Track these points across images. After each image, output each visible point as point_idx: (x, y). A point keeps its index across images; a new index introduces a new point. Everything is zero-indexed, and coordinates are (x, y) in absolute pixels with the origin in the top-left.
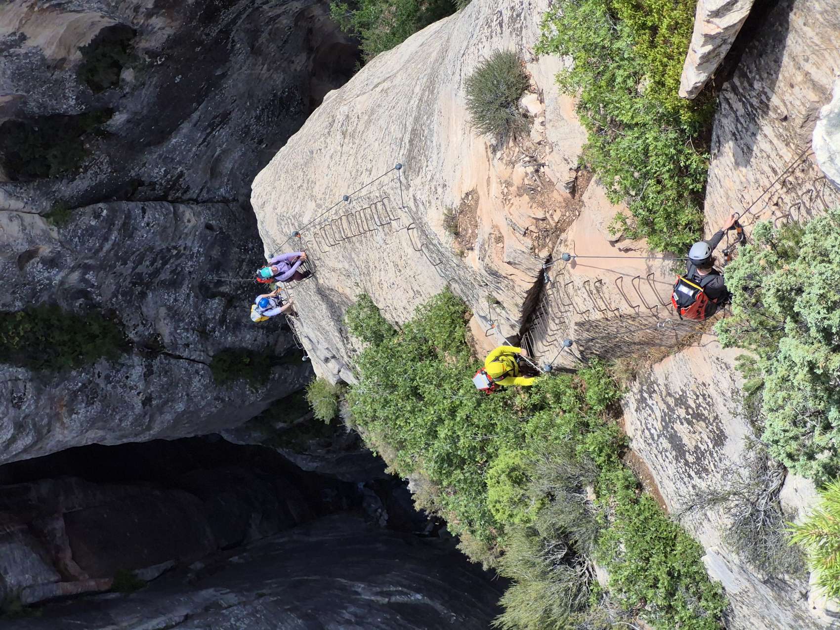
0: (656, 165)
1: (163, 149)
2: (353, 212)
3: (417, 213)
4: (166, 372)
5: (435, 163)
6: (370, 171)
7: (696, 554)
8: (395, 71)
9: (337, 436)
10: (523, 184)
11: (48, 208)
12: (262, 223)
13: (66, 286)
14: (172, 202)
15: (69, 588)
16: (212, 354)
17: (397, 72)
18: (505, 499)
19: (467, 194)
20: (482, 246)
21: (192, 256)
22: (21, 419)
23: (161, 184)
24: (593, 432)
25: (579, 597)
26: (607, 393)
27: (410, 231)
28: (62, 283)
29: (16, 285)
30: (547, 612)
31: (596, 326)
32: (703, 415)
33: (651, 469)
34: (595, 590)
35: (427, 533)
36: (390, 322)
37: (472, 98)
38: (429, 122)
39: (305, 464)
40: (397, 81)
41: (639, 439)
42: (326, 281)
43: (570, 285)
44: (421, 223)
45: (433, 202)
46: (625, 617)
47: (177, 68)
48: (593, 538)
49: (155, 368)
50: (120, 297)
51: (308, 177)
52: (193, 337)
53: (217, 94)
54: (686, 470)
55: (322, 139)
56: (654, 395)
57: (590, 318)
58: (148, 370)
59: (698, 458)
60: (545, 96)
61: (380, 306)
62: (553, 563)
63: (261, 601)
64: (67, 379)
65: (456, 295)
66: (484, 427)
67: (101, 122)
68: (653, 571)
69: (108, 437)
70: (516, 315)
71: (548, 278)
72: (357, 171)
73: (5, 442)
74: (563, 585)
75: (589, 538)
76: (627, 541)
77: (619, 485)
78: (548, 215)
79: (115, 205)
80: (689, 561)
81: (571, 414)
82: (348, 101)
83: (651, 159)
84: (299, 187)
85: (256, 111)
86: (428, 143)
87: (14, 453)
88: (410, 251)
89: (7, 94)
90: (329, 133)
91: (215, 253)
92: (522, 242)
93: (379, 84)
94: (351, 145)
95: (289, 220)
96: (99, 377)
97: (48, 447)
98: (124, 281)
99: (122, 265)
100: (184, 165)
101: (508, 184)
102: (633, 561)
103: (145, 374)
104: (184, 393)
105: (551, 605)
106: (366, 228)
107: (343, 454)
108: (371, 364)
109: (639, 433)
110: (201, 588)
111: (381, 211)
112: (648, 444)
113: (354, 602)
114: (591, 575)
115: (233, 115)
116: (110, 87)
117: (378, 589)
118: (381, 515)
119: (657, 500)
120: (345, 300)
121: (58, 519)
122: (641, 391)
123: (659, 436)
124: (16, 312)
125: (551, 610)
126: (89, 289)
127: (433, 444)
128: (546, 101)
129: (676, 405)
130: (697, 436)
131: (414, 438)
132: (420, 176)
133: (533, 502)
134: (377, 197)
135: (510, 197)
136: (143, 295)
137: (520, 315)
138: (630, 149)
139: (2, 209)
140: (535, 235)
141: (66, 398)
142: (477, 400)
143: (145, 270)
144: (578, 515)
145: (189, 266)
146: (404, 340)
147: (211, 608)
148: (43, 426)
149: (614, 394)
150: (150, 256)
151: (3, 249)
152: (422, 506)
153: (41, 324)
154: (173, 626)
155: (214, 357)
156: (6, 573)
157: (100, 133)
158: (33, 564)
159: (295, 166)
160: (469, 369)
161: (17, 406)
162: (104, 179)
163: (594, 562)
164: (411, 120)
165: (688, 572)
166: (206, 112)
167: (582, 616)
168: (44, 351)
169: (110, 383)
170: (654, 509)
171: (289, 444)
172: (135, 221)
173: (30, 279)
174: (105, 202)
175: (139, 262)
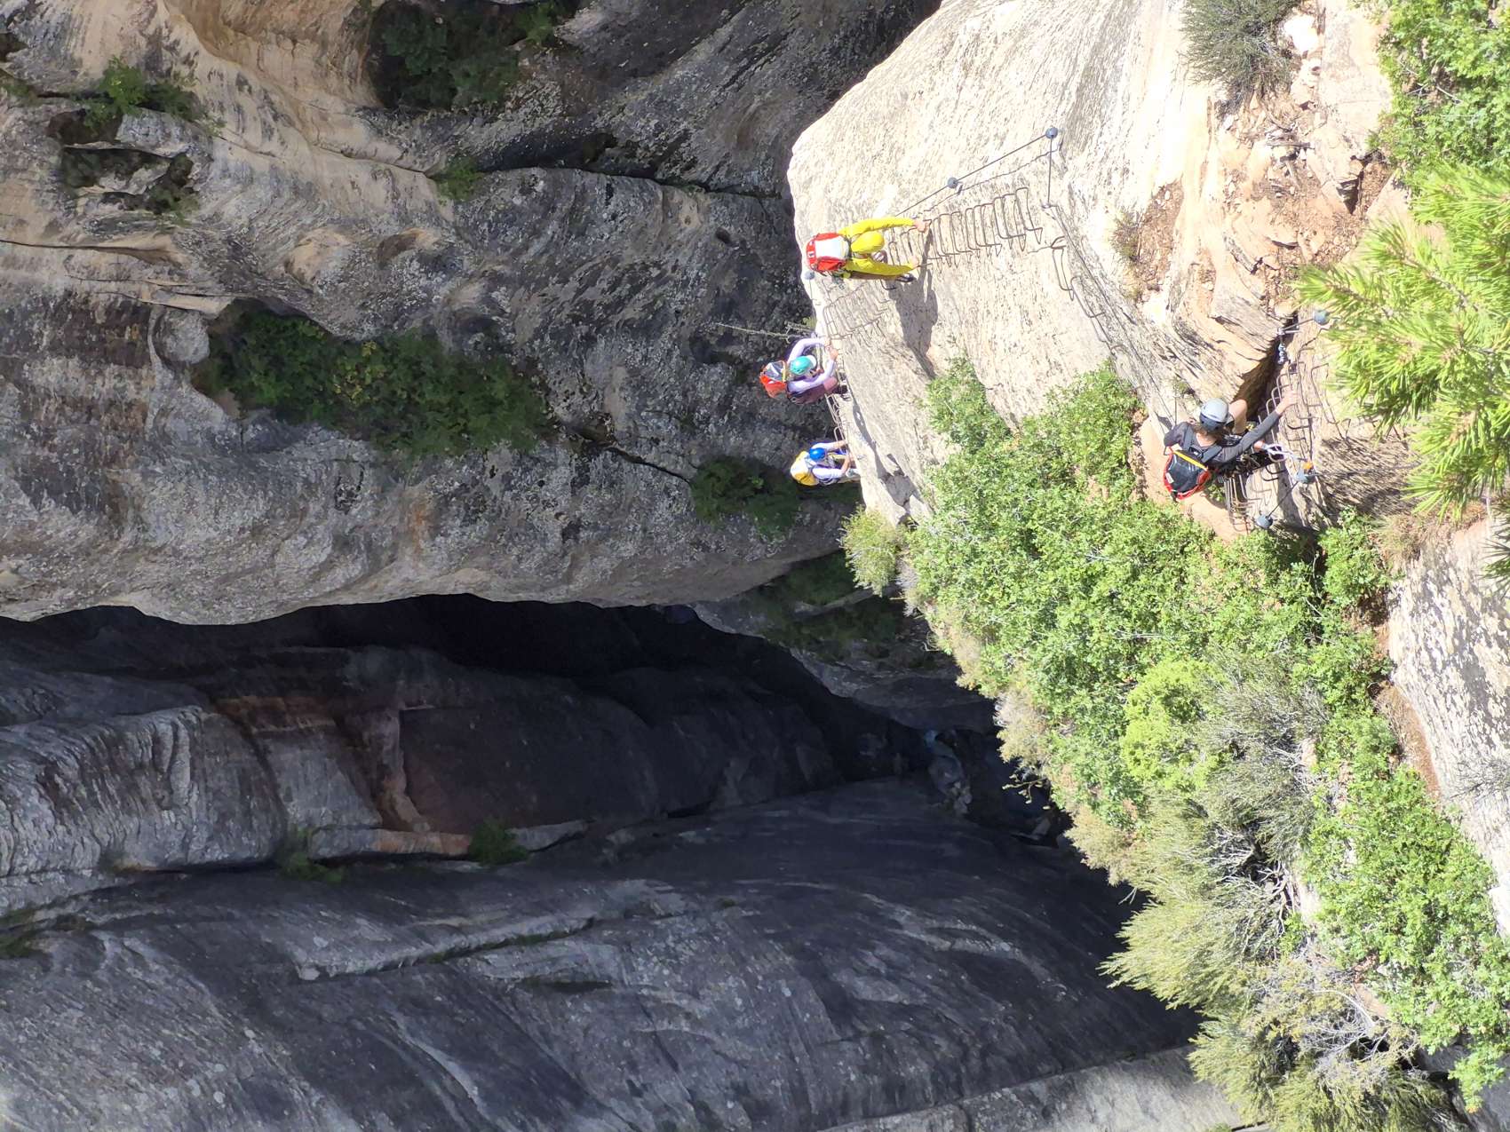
1: (656, 85)
2: (963, 210)
3: (1071, 219)
4: (612, 484)
5: (1115, 130)
6: (1003, 139)
7: (1480, 883)
9: (900, 640)
10: (1264, 178)
11: (442, 167)
12: (802, 213)
13: (456, 307)
14: (662, 183)
15: (392, 841)
16: (697, 462)
18: (1154, 743)
19: (1162, 188)
20: (1176, 284)
21: (685, 284)
22: (347, 531)
23: (647, 148)
24: (1328, 644)
25: (1263, 938)
26: (1364, 577)
27: (1058, 252)
28: (449, 301)
29: (369, 294)
30: (1203, 954)
31: (1359, 449)
33: (1424, 724)
34: (1293, 928)
35: (1035, 837)
36: (1002, 414)
37: (1195, 11)
38: (1116, 55)
39: (837, 683)
41: (1410, 666)
43: (1323, 369)
44: (1076, 237)
45: (1100, 197)
46: (1340, 985)
48: (1300, 834)
49: (593, 475)
50: (547, 339)
51: (893, 141)
52: (667, 428)
54: (1484, 730)
55: (927, 75)
56: (1447, 588)
57: (1349, 434)
58: (580, 475)
60: (1328, 22)
61: (988, 383)
62: (1226, 871)
63: (725, 914)
64: (436, 472)
65: (1121, 375)
66: (1139, 617)
67: (555, 22)
68: (1401, 905)
69: (492, 584)
71: (1285, 354)
72: (980, 137)
73: (314, 567)
74: (1238, 913)
75: (1296, 834)
76: (1360, 842)
77: (1361, 742)
78: (1300, 240)
79: (561, 174)
80: (1469, 891)
81: (1294, 607)
83: (1496, 145)
84: (874, 157)
85: (832, 38)
86: (1110, 93)
87: (328, 589)
88: (1052, 288)
90: (940, 64)
91: (727, 284)
92: (1248, 284)
94: (975, 90)
95: (849, 214)
96: (493, 475)
97: (388, 588)
99: (558, 282)
100: (691, 119)
101: (1238, 177)
102: (1366, 881)
103: (573, 481)
104: (639, 526)
105: (1211, 944)
106: (981, 240)
107: (906, 674)
108: (956, 480)
109: (1412, 655)
110: (624, 875)
111: (1011, 213)
112: (1424, 677)
113: (887, 939)
114: (1289, 903)
115: (792, 40)
117: (935, 924)
118: (959, 794)
119: (1425, 777)
121: (389, 719)
122: (1425, 579)
123: (1445, 665)
124: (364, 341)
125: (1210, 953)
126: (494, 318)
127: (1046, 638)
128: (1328, 30)
129: (1483, 610)
131: (1014, 623)
132: (1086, 152)
133: (1202, 757)
134: (1007, 186)
135: (1237, 201)
136: (589, 340)
138: (1462, 123)
139: (362, 156)
140: (1273, 273)
141: (430, 506)
142: (1133, 566)
143: (599, 298)
144: (1279, 789)
145: (677, 300)
146: (1021, 448)
147: (635, 913)
148: (384, 549)
149: (1376, 579)
150: (609, 274)
151: (354, 227)
152: (1015, 752)
153: (403, 368)
154: (564, 935)
155: (700, 468)
156: (289, 798)
157: (550, 41)
158: (337, 789)
159: (874, 118)
160: (1126, 511)
161: (343, 508)
162: (547, 126)
163: (1299, 878)
164: (1088, 50)
165: (1462, 912)
166: (742, 28)
167: (1263, 971)
168: (403, 417)
169: (510, 489)
170: (1417, 794)
171: (814, 643)
172: (592, 208)
173: (396, 286)
174: (543, 167)
175: (590, 281)
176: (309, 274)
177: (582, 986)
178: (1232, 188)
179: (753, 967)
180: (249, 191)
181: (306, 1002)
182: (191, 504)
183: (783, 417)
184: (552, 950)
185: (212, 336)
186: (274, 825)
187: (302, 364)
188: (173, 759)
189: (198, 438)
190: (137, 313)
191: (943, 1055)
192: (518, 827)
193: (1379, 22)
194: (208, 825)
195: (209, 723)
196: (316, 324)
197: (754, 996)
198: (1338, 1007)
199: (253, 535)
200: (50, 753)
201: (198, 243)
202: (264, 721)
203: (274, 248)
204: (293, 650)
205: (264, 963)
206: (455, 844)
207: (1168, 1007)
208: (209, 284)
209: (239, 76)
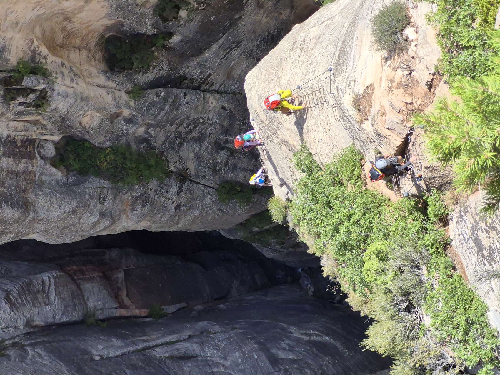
0: (480, 72)
1: (199, 59)
2: (302, 96)
3: (338, 97)
4: (190, 192)
5: (351, 68)
6: (314, 72)
7: (483, 311)
8: (335, 14)
9: (289, 239)
10: (401, 81)
11: (130, 89)
12: (250, 99)
13: (136, 135)
14: (203, 91)
15: (123, 312)
16: (218, 183)
17: (337, 15)
18: (373, 269)
19: (367, 86)
20: (373, 118)
21: (212, 124)
22: (104, 211)
23: (197, 80)
24: (429, 234)
25: (413, 332)
26: (440, 211)
27: (334, 108)
28: (134, 133)
29: (107, 132)
30: (393, 339)
31: (436, 169)
32: (496, 227)
33: (462, 259)
34: (422, 328)
35: (335, 302)
36: (318, 163)
37: (375, 28)
38: (350, 43)
39: (268, 254)
40: (335, 20)
41: (457, 240)
42: (284, 136)
43: (423, 144)
44: (340, 103)
45: (347, 90)
46: (439, 346)
47: (213, 12)
49: (184, 189)
50: (167, 144)
51: (278, 74)
52: (208, 172)
53: (234, 29)
54: (482, 260)
55: (288, 52)
56: (468, 214)
57: (433, 165)
58: (180, 189)
59: (490, 253)
60: (419, 29)
61: (313, 153)
62: (399, 310)
63: (234, 332)
64: (132, 190)
65: (357, 148)
66: (367, 228)
67: (165, 40)
68: (457, 319)
69: (153, 226)
71: (411, 139)
72: (307, 72)
73: (93, 223)
74: (404, 324)
75: (422, 297)
76: (443, 299)
77: (442, 266)
78: (414, 101)
79: (169, 89)
80: (480, 314)
81: (417, 222)
82: (306, 30)
83: (476, 68)
84: (272, 80)
85: (257, 41)
86: (349, 55)
87: (98, 230)
88: (333, 121)
89: (112, 19)
90: (292, 49)
91: (226, 123)
92: (397, 117)
93: (325, 21)
94: (305, 56)
96: (151, 190)
97: (118, 229)
98: (170, 135)
99: (170, 125)
100: (211, 70)
101: (392, 81)
102: (446, 312)
103: (178, 191)
104: (200, 205)
105: (396, 335)
107: (291, 250)
108: (304, 186)
109: (457, 236)
110: (200, 321)
111: (318, 95)
112: (462, 243)
113: (288, 338)
114: (421, 320)
115: (244, 43)
116: (172, 20)
117: (304, 332)
118: (310, 289)
119: (464, 276)
120: (293, 148)
121: (120, 272)
122: (460, 211)
123: (468, 239)
124: (106, 148)
125: (395, 338)
126: (149, 138)
127: (336, 236)
128: (419, 32)
129: (480, 221)
130: (491, 240)
131: (326, 232)
132: (342, 75)
133: (390, 273)
134: (317, 87)
135: (392, 89)
136: (181, 144)
138: (465, 61)
139: (104, 87)
140: (405, 113)
141: (131, 201)
142: (364, 211)
143: (183, 130)
144: (416, 282)
145: (209, 130)
146: (325, 174)
147: (204, 332)
148: (116, 216)
149: (444, 212)
150: (186, 122)
151: (102, 110)
152: (328, 274)
153: (120, 156)
154: (181, 341)
155: (219, 185)
156: (88, 300)
157: (164, 46)
158: (104, 296)
159: (271, 67)
160: (361, 193)
161: (102, 203)
162: (164, 74)
163: (423, 312)
164: (341, 42)
165: (478, 321)
166: (227, 39)
167: (413, 343)
168: (120, 172)
169: (157, 194)
170: (461, 282)
171: (259, 241)
172: (180, 100)
173: (116, 129)
174: (163, 88)
175: (180, 125)
176: (87, 126)
177: (187, 357)
178: (390, 85)
179: (244, 348)
180: (67, 100)
181: (96, 367)
182: (52, 204)
183: (246, 167)
184: (177, 346)
185: (56, 148)
186: (84, 308)
187: (86, 156)
188: (49, 288)
189: (53, 182)
190: (30, 142)
192: (164, 306)
193: (436, 29)
194: (62, 310)
195: (60, 275)
196: (91, 143)
197: (245, 358)
198: (438, 354)
199: (73, 213)
200: (8, 288)
201: (50, 118)
202: (79, 275)
203: (76, 118)
204: (88, 250)
205: (82, 355)
207: (383, 357)
208: (55, 131)
209: (62, 62)
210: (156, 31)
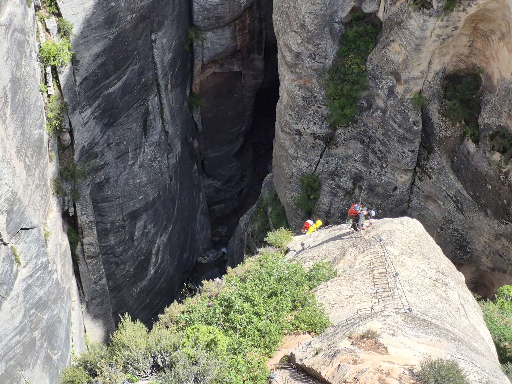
1: (448, 169)
2: (387, 277)
3: (380, 315)
5: (408, 332)
6: (411, 292)
8: (470, 319)
9: (257, 242)
11: (424, 95)
12: (392, 221)
13: (376, 98)
14: (415, 169)
15: (198, 67)
16: (320, 176)
18: (199, 335)
19: (386, 348)
20: (353, 351)
22: (302, 57)
23: (427, 165)
25: (132, 368)
27: (370, 309)
28: (378, 95)
30: (127, 347)
34: (134, 379)
36: (318, 287)
37: (445, 363)
38: (435, 333)
39: (244, 220)
40: (463, 319)
42: (349, 253)
44: (374, 316)
45: (385, 327)
47: (496, 187)
49: (317, 141)
50: (364, 128)
51: (414, 254)
52: (332, 167)
53: (475, 208)
55: (436, 267)
58: (317, 137)
61: (329, 283)
62: (155, 357)
63: (167, 178)
64: (320, 88)
65: (327, 329)
66: (245, 331)
67: (471, 136)
69: (282, 105)
70: (307, 363)
72: (412, 284)
73: (290, 45)
74: (141, 360)
79: (419, 135)
82: (456, 287)
84: (409, 247)
85: (461, 230)
86: (422, 331)
87: (283, 50)
88: (358, 307)
89: (498, 83)
90: (439, 271)
91: (380, 190)
92: (351, 376)
93: (464, 308)
94: (429, 283)
95: (390, 238)
96: (318, 107)
97: (282, 70)
98: (373, 132)
99: (383, 132)
100: (436, 180)
101: (388, 374)
103: (315, 134)
104: (299, 156)
106: (377, 283)
107: (246, 243)
108: (296, 271)
110: (182, 144)
111: (385, 294)
113: (156, 233)
114: (144, 377)
115: (461, 216)
116: (491, 144)
117: (161, 249)
118: (205, 259)
120: (337, 262)
121: (239, 68)
124: (366, 66)
125: (127, 350)
126: (371, 110)
127: (240, 299)
131: (246, 288)
132: (402, 322)
133: (194, 351)
134: (394, 293)
135: (379, 374)
136: (362, 142)
137: (307, 366)
139: (429, 68)
141: (309, 86)
142: (262, 330)
143: (377, 146)
144: (181, 377)
145: (375, 172)
146: (305, 293)
147: (170, 147)
148: (295, 69)
150: (385, 150)
151: (405, 64)
152: (205, 285)
153: (356, 79)
154: (163, 123)
155: (318, 177)
156: (214, 33)
157: (465, 134)
158: (216, 49)
159: (422, 248)
161: (310, 56)
162: (436, 131)
164: (438, 323)
166: (466, 199)
167: (120, 368)
168: (340, 78)
169: (314, 113)
171: (257, 212)
172: (407, 145)
173: (384, 77)
174: (422, 129)
175: (382, 144)
176: (388, 48)
177: (145, 129)
178: (384, 372)
179: (149, 186)
180: (418, 29)
181: (144, 35)
182: (314, 4)
183: (334, 206)
184: (158, 118)
185: (371, 14)
186: (206, 27)
187: (359, 44)
189: (336, 8)
191: (117, 249)
192: (200, 109)
194: (205, 5)
195: (240, 6)
196: (372, 50)
197: (139, 186)
199: (302, 25)
201: (402, 11)
202: (240, 25)
203: (399, 37)
204: (264, 37)
205: (158, 22)
206: (196, 88)
208: (388, 14)
209: (458, 27)
210: (482, 127)
